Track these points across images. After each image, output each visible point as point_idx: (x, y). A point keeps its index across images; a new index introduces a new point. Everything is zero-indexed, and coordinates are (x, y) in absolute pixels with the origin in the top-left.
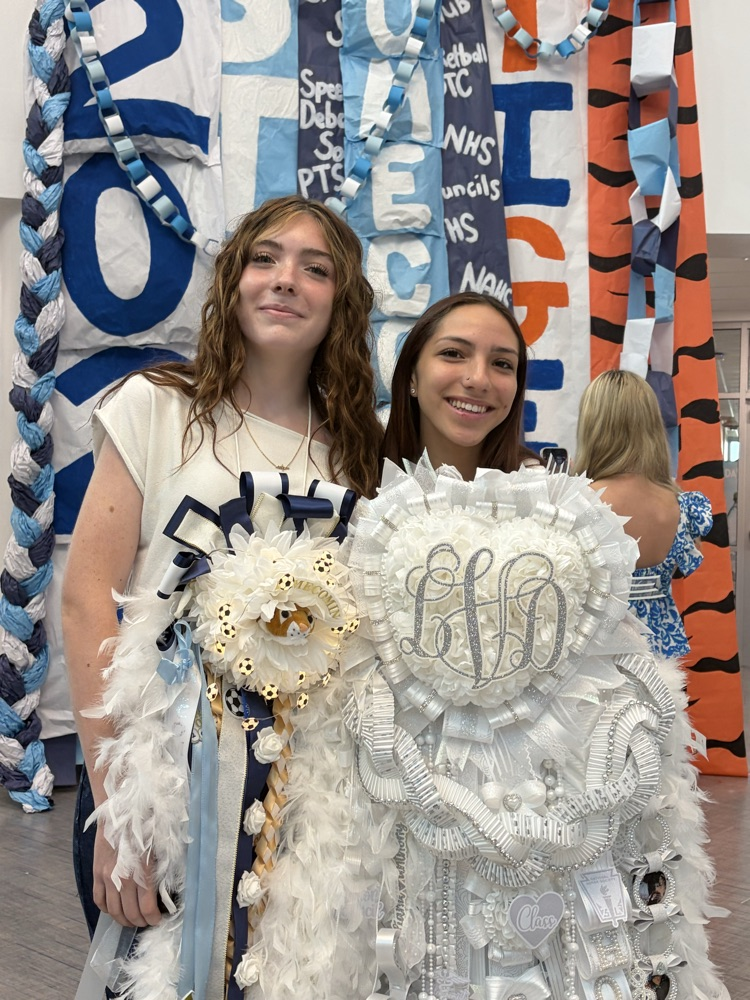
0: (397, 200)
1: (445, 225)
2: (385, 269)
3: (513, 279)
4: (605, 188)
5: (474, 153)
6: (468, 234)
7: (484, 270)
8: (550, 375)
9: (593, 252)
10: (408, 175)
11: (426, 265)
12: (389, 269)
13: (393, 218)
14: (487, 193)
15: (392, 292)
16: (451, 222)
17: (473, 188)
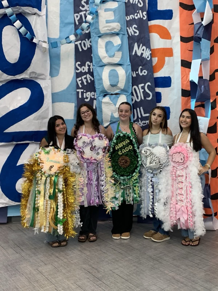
0: (107, 22)
1: (127, 30)
2: (104, 47)
3: (152, 48)
4: (186, 12)
5: (136, 3)
6: (135, 32)
7: (141, 45)
8: (166, 82)
9: (182, 36)
10: (111, 13)
11: (119, 45)
12: (106, 47)
13: (106, 28)
14: (142, 17)
15: (107, 55)
16: (129, 28)
17: (137, 16)
